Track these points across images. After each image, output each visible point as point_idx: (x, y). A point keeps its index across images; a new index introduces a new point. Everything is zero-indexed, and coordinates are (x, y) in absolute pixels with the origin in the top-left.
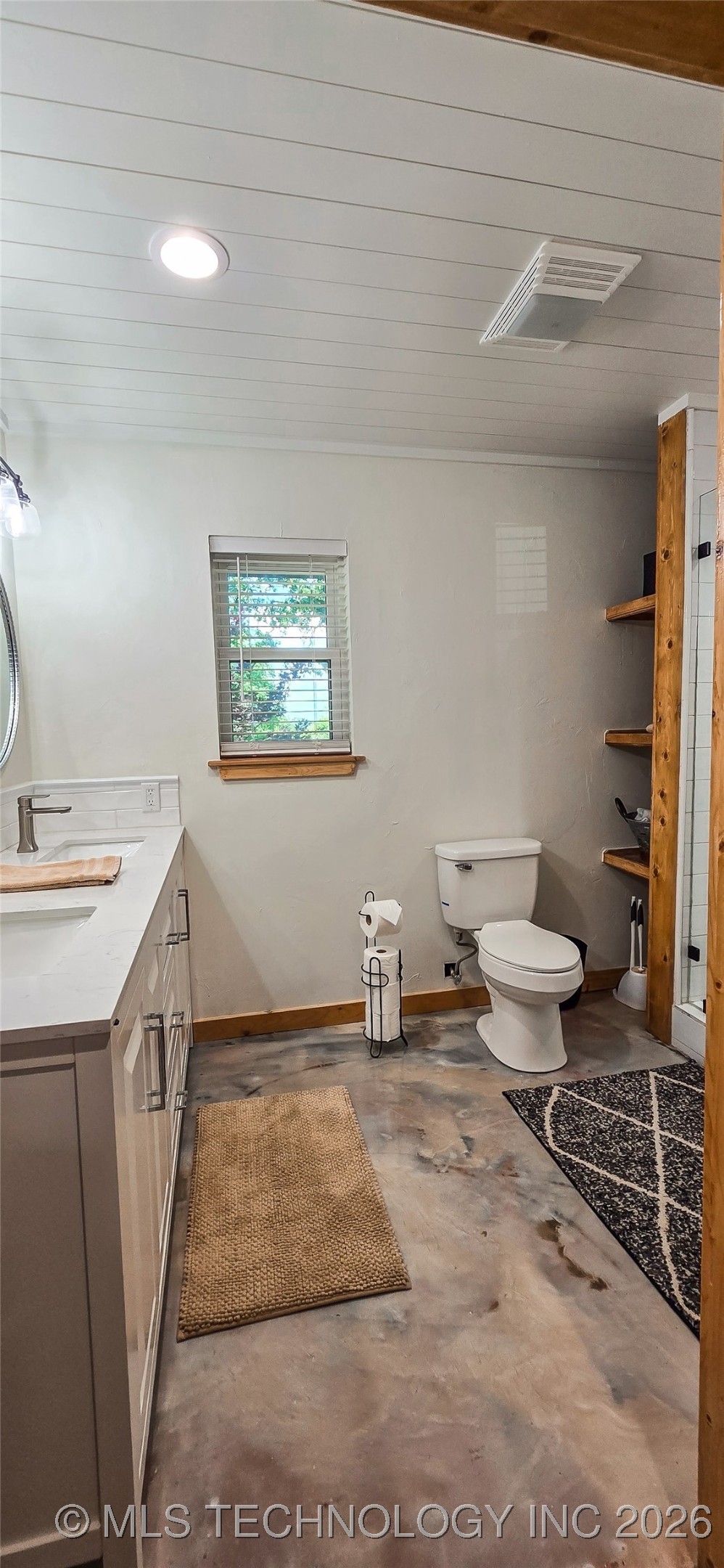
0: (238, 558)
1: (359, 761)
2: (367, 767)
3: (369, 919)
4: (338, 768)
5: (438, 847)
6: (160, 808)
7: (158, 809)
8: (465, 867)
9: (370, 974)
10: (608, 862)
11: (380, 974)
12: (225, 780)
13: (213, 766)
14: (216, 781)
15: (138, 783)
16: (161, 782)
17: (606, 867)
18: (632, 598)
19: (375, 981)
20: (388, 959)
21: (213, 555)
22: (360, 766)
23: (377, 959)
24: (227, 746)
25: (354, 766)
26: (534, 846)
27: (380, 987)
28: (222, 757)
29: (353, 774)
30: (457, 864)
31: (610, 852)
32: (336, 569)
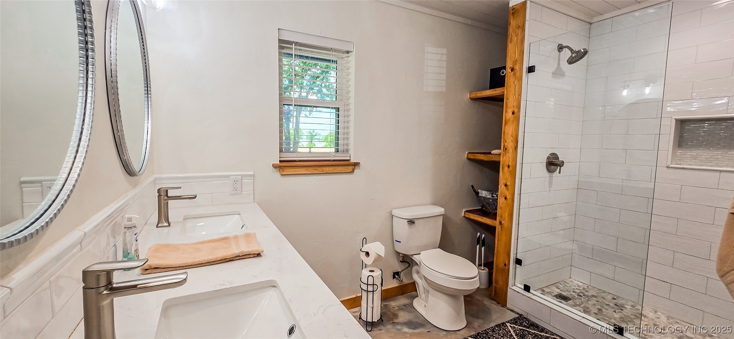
0: (294, 44)
1: (356, 165)
2: (360, 168)
3: (367, 254)
4: (345, 168)
5: (393, 211)
6: (242, 192)
7: (241, 193)
8: (411, 222)
9: (368, 284)
10: (467, 216)
11: (373, 285)
12: (282, 175)
13: (275, 166)
14: (276, 174)
15: (228, 176)
16: (243, 176)
17: (464, 219)
18: (485, 89)
19: (370, 288)
20: (377, 276)
21: (281, 41)
22: (356, 167)
23: (372, 276)
24: (283, 155)
25: (353, 167)
26: (440, 210)
27: (373, 291)
28: (280, 161)
29: (353, 172)
30: (408, 221)
31: (467, 211)
32: (343, 58)
